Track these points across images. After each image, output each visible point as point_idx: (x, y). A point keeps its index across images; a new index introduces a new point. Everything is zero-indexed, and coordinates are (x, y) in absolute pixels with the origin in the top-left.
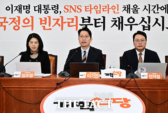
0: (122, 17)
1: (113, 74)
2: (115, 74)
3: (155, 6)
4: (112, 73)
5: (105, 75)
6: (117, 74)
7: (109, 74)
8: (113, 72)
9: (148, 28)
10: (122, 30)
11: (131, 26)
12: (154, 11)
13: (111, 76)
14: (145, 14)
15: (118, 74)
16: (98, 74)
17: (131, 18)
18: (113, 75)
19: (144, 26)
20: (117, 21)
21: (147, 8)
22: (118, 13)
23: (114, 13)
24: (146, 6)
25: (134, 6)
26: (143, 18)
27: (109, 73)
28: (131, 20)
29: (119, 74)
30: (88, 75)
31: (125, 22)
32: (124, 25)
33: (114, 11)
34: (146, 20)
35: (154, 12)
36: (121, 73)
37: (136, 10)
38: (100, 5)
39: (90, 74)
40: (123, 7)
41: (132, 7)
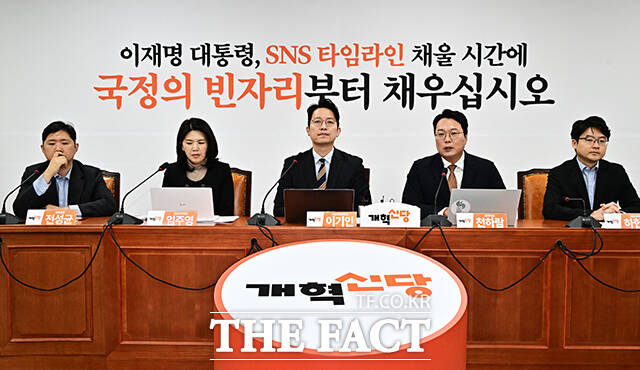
0: (412, 76)
2: (395, 215)
3: (494, 48)
6: (400, 217)
7: (379, 215)
10: (411, 107)
11: (434, 97)
12: (491, 61)
13: (384, 222)
14: (469, 68)
16: (352, 217)
17: (434, 77)
19: (465, 98)
20: (398, 84)
21: (475, 52)
22: (403, 65)
23: (392, 64)
24: (470, 49)
25: (440, 48)
26: (464, 79)
28: (434, 83)
30: (329, 219)
31: (419, 87)
32: (416, 96)
33: (392, 61)
34: (472, 81)
35: (491, 64)
36: (408, 213)
37: (445, 58)
38: (357, 45)
39: (334, 217)
40: (415, 51)
41: (436, 50)
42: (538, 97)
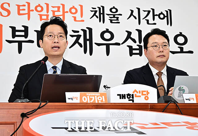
0: (90, 30)
1: (133, 95)
2: (138, 94)
3: (149, 12)
4: (131, 93)
5: (119, 96)
6: (142, 96)
7: (125, 95)
8: (134, 92)
9: (138, 52)
10: (91, 54)
11: (108, 46)
12: (148, 21)
13: (129, 100)
14: (132, 25)
15: (143, 94)
16: (103, 97)
17: (107, 31)
18: (133, 98)
19: (131, 48)
20: (81, 36)
21: (136, 14)
22: (83, 21)
23: (75, 20)
24: (132, 11)
25: (111, 10)
26: (129, 33)
27: (126, 93)
28: (107, 36)
29: (145, 96)
30: (84, 98)
31: (96, 38)
32: (94, 45)
33: (75, 18)
34: (135, 35)
35: (148, 23)
36: (148, 93)
37: (115, 17)
38: (47, 5)
39: (88, 97)
40: (92, 11)
41: (107, 11)
42: (182, 49)
